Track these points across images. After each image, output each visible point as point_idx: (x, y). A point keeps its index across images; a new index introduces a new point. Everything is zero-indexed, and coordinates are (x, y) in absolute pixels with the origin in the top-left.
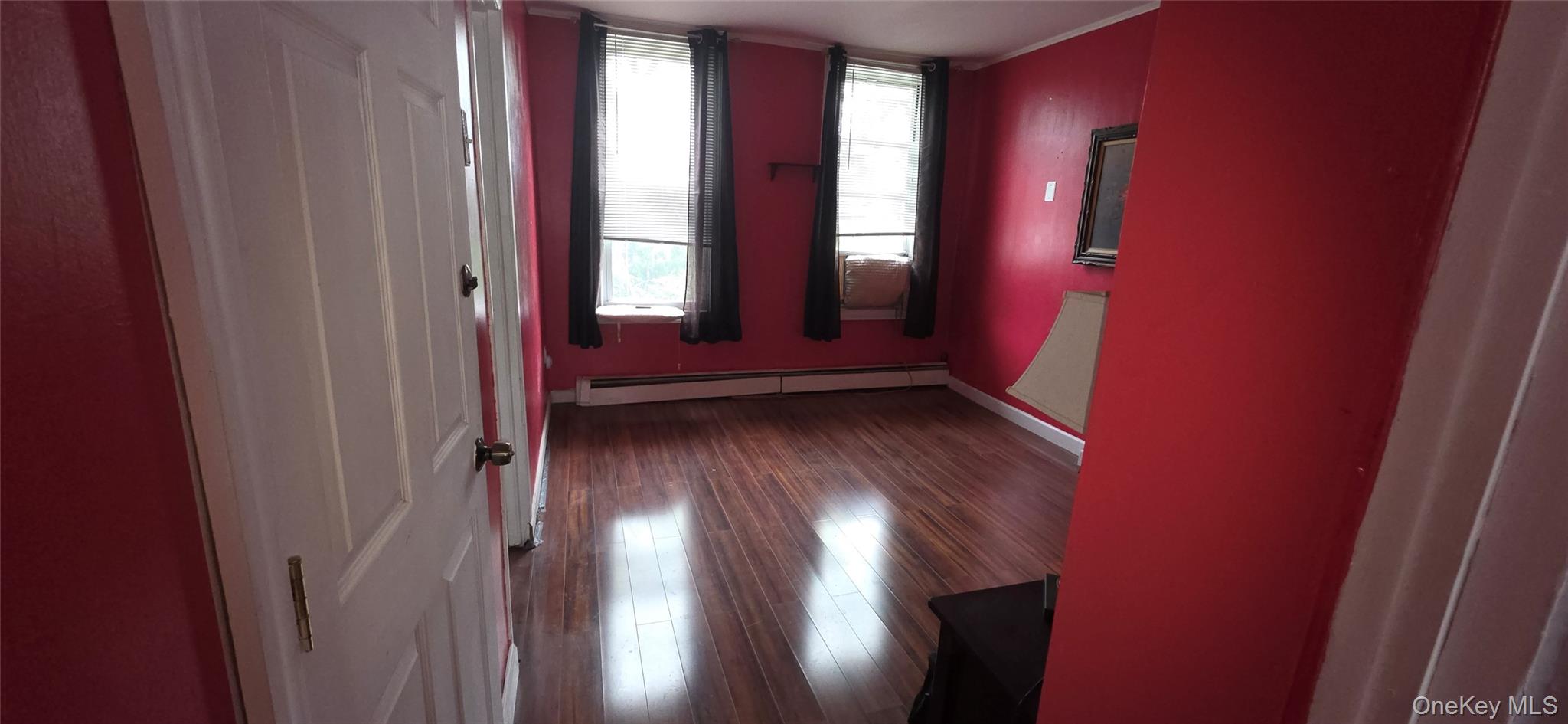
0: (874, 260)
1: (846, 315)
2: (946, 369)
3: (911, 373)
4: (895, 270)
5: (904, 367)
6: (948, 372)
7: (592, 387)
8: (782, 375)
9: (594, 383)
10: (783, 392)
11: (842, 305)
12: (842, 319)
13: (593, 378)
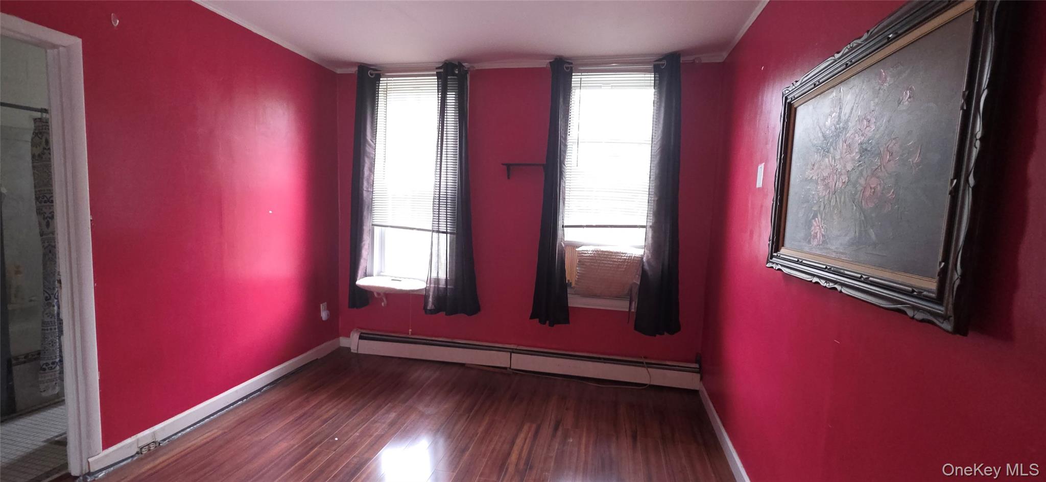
0: (602, 251)
1: (575, 301)
2: (697, 373)
3: (649, 369)
4: (624, 262)
5: (642, 363)
6: (698, 376)
7: (361, 338)
8: (512, 351)
9: (362, 335)
10: (512, 368)
11: (569, 290)
12: (569, 305)
13: (364, 331)
